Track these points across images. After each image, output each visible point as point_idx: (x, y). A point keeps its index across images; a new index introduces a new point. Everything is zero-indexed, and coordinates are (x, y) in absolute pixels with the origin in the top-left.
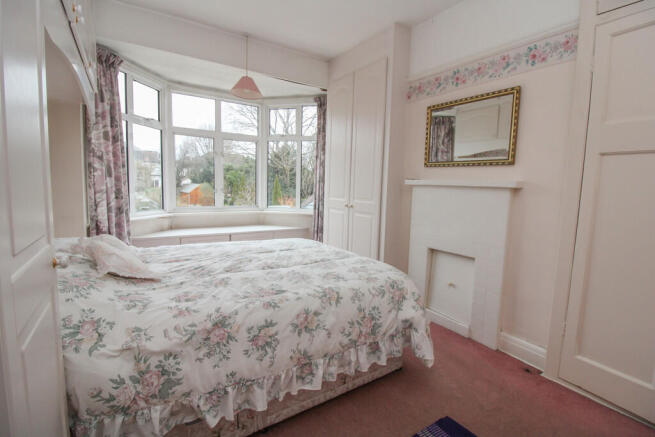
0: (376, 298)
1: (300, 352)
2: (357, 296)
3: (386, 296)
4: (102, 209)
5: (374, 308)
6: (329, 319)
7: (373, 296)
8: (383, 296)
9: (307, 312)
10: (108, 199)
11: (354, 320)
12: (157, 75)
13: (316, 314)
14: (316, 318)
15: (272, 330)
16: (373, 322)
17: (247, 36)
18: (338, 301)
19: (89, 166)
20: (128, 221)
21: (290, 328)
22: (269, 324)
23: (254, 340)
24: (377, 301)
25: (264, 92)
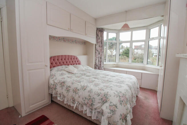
0: (96, 95)
1: (73, 96)
2: (90, 91)
3: (99, 97)
4: (97, 61)
5: (93, 98)
6: (81, 93)
7: (95, 94)
8: (98, 96)
9: (77, 88)
10: (98, 59)
11: (87, 98)
12: (115, 30)
13: (78, 90)
14: (78, 91)
15: (70, 88)
16: (92, 102)
17: (126, 11)
18: (84, 90)
19: (96, 52)
20: (103, 64)
21: (72, 90)
22: (70, 87)
23: (67, 88)
24: (96, 96)
25: (130, 27)
